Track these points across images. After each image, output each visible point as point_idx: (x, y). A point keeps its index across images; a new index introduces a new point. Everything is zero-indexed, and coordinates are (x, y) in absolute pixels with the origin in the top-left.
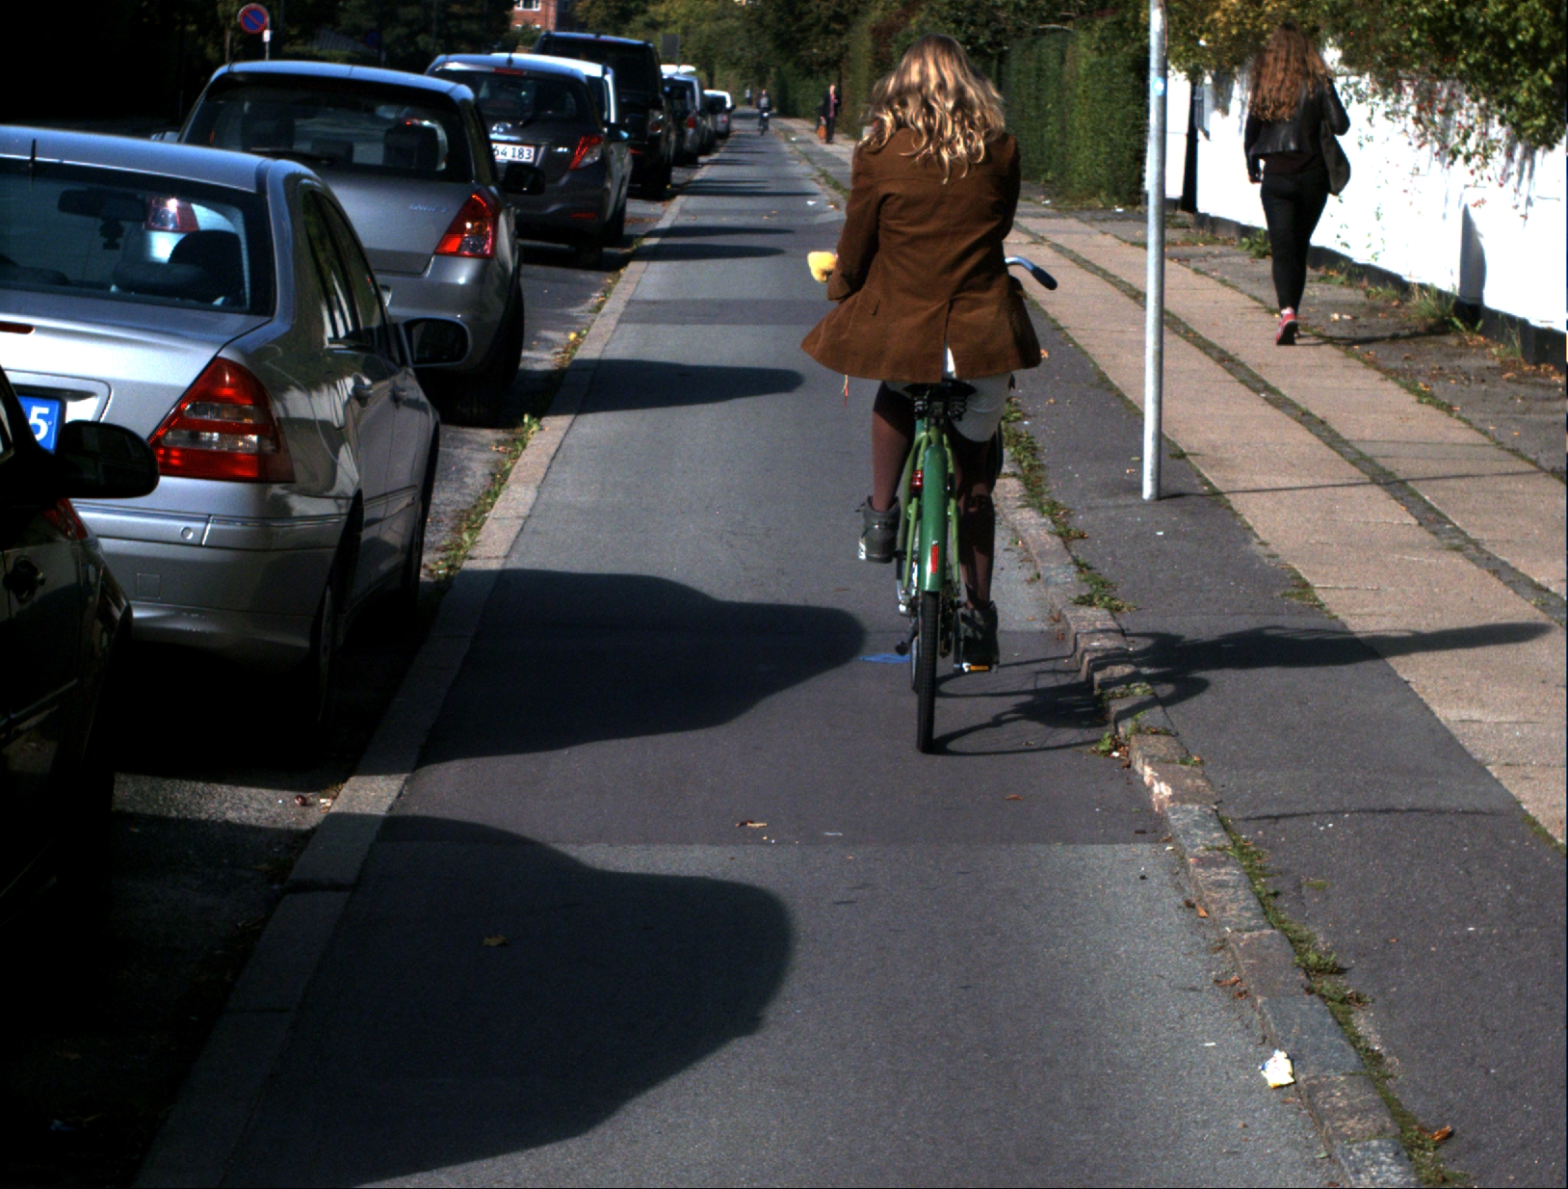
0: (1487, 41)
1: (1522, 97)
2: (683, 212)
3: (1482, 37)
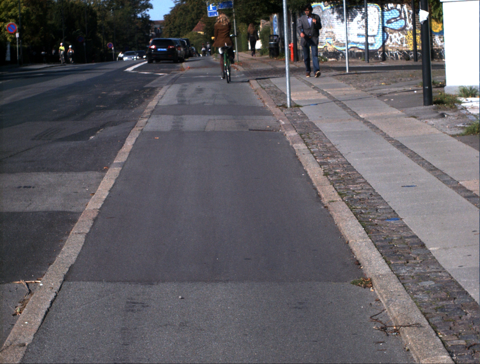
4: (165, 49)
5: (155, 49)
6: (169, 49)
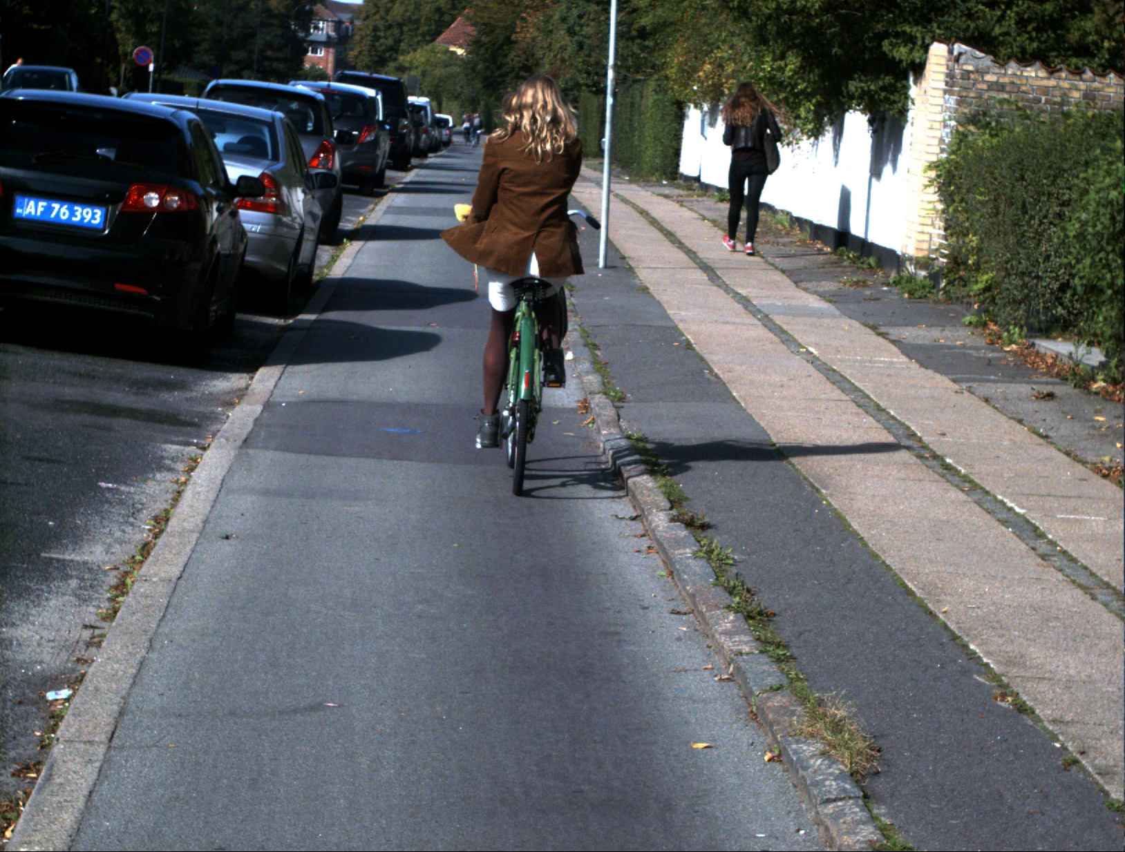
0: (788, 89)
2: (417, 175)
3: (786, 87)
4: (91, 216)
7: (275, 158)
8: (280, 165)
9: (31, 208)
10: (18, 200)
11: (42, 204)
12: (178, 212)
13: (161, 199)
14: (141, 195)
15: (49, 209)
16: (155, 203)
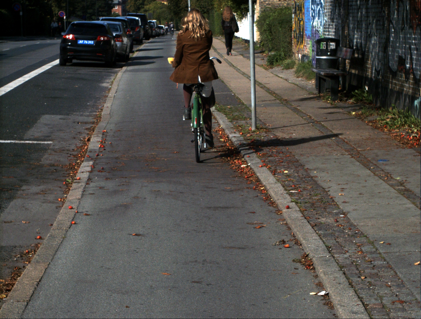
1: (239, 14)
4: (91, 42)
5: (74, 41)
6: (98, 43)
7: (121, 31)
8: (121, 33)
9: (81, 42)
10: (78, 41)
11: (82, 41)
12: (106, 40)
13: (104, 38)
14: (100, 38)
15: (84, 42)
16: (102, 39)
